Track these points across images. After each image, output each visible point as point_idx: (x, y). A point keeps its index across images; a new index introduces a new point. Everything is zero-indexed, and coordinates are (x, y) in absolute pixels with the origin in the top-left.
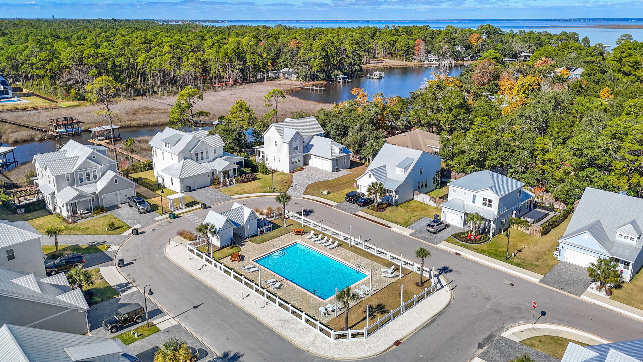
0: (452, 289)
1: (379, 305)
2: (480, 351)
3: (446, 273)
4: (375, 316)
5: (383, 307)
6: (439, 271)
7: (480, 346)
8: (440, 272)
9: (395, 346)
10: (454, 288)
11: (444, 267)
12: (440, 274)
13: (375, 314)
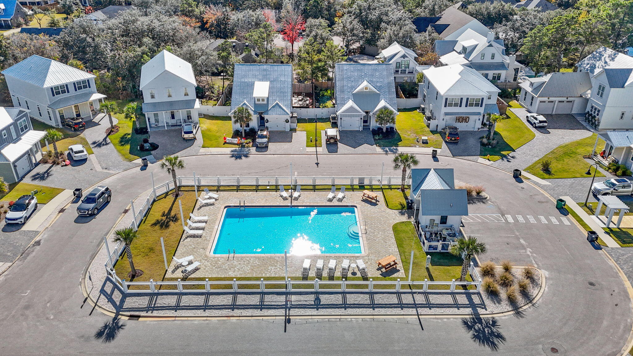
0: (86, 299)
1: (167, 226)
2: (37, 239)
3: (106, 326)
4: (163, 216)
5: (161, 226)
6: (120, 324)
7: (38, 243)
8: (117, 324)
9: (127, 208)
10: (84, 302)
11: (113, 338)
12: (115, 319)
13: (164, 218)
